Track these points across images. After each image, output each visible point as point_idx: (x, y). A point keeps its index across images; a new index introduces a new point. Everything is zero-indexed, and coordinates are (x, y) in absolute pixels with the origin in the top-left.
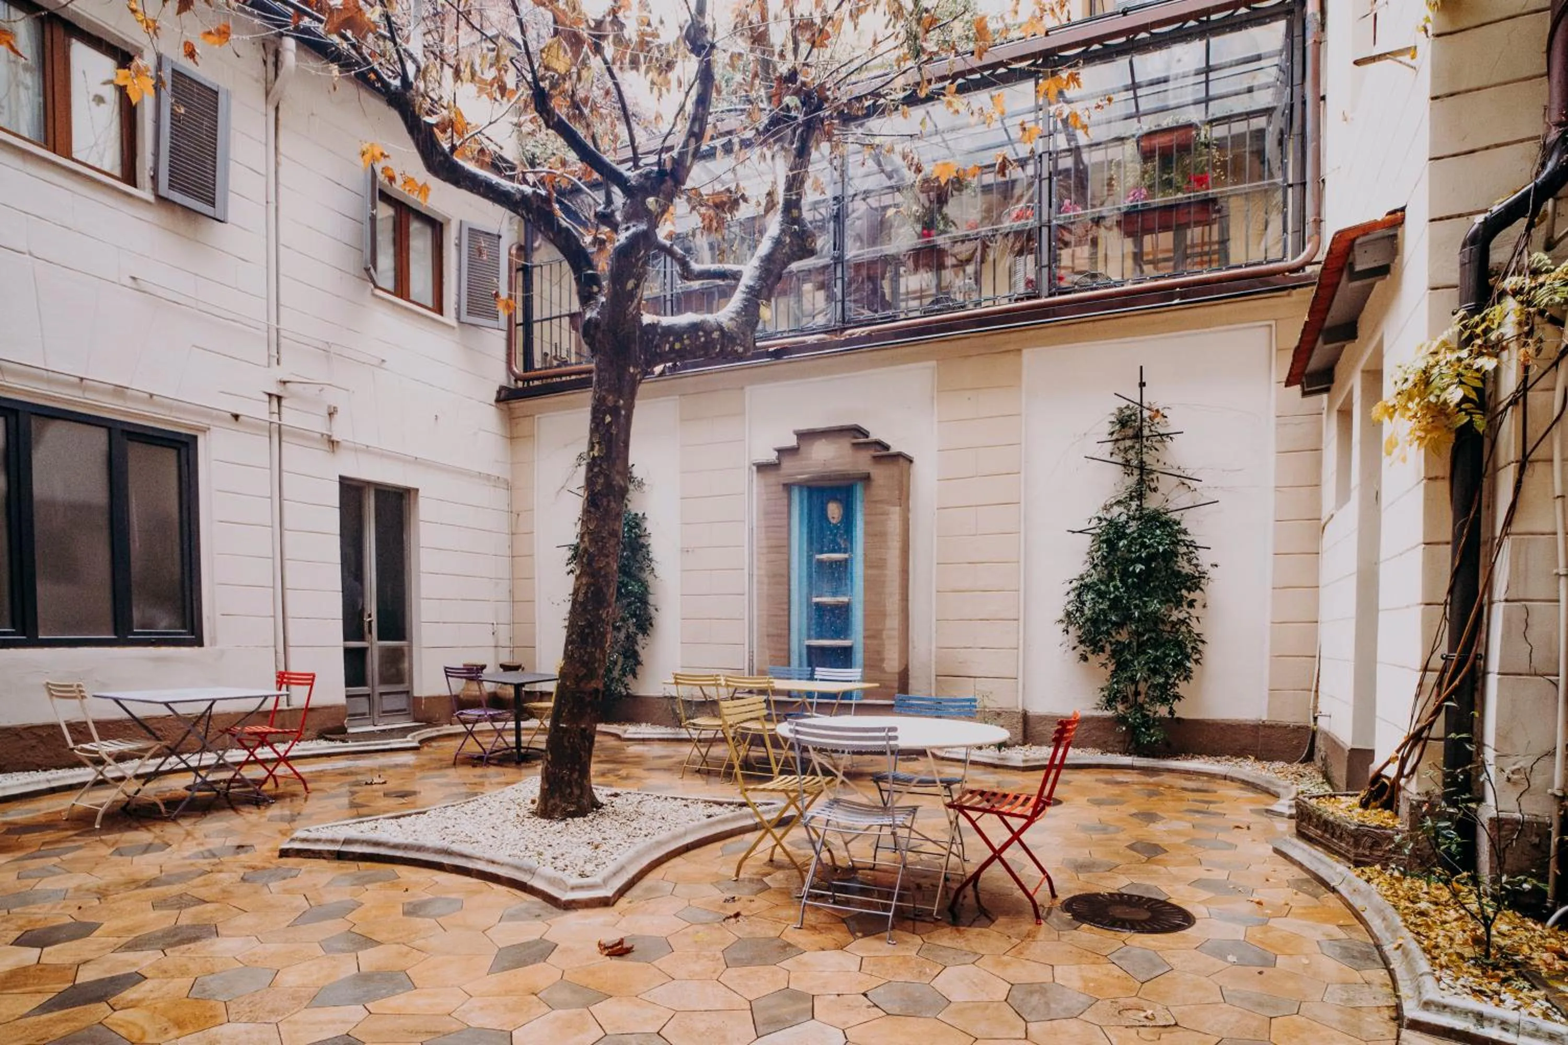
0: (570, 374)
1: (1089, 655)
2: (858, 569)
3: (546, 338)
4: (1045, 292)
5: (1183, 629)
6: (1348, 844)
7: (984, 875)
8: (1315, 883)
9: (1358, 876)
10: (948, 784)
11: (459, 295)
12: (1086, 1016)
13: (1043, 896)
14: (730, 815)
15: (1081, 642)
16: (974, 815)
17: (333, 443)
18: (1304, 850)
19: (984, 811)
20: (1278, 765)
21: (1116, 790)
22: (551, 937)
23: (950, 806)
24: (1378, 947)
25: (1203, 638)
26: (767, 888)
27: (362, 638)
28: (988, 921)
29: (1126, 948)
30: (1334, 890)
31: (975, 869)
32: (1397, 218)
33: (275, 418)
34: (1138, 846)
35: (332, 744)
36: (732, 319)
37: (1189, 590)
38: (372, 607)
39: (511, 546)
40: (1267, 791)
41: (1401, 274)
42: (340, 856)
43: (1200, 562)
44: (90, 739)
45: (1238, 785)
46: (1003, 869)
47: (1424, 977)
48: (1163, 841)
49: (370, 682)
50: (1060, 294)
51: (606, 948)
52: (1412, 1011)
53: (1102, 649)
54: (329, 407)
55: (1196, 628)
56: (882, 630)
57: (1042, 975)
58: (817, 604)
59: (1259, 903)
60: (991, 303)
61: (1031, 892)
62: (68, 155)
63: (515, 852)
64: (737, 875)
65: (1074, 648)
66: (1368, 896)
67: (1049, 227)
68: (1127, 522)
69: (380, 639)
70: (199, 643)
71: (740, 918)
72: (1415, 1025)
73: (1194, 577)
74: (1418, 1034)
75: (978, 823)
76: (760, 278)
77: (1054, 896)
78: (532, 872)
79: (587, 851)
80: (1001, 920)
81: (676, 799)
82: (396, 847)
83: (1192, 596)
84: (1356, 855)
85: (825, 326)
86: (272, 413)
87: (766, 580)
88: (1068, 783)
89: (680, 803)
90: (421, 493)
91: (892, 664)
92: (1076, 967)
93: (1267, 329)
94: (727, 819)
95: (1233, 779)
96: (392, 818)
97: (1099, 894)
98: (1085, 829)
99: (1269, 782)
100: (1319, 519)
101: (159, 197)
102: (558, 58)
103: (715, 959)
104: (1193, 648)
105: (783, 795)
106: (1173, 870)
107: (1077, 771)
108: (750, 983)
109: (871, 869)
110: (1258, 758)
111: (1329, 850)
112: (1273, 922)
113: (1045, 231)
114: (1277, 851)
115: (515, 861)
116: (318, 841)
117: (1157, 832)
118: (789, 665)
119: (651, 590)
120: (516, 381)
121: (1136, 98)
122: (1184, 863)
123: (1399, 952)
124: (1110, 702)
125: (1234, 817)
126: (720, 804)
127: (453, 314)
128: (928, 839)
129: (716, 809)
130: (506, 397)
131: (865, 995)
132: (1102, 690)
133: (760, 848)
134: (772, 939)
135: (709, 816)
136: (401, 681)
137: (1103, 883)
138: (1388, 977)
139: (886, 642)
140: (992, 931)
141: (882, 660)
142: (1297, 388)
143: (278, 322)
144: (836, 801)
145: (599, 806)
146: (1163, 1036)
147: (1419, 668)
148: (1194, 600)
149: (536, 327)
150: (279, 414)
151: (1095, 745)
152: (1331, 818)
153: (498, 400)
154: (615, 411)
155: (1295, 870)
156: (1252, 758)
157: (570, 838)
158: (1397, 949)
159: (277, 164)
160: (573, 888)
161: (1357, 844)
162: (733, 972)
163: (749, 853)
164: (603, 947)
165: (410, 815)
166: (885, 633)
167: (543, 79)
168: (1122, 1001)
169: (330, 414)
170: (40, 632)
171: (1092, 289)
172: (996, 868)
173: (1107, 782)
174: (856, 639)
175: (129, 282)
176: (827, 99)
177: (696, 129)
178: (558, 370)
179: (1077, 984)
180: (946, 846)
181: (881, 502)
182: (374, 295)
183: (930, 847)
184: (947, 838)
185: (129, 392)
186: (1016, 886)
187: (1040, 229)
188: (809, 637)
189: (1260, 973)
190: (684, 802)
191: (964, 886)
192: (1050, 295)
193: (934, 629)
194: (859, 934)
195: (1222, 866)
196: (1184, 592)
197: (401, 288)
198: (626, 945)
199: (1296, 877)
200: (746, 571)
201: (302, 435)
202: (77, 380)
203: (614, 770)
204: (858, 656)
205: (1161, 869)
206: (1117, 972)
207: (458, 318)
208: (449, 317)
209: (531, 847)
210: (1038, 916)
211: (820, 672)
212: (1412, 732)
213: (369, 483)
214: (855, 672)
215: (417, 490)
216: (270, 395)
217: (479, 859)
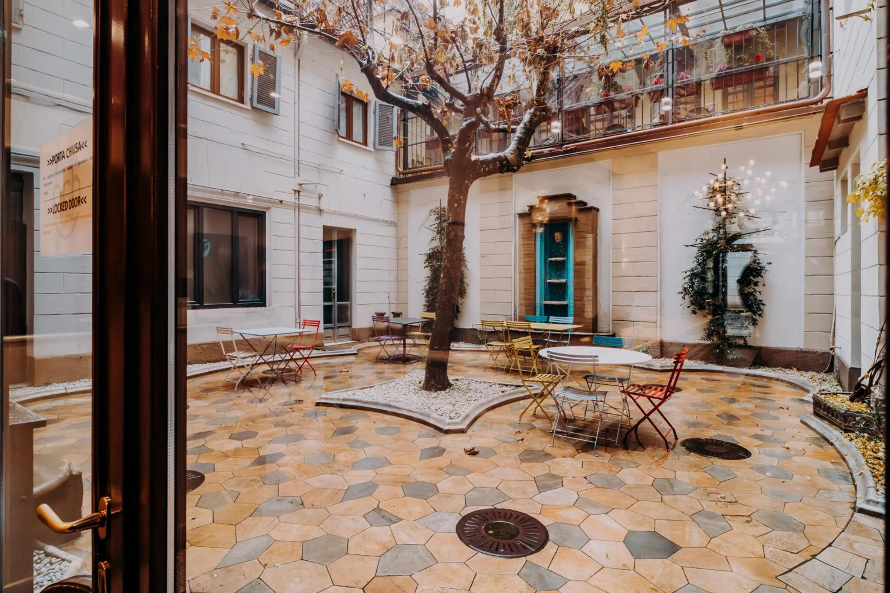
0: (426, 171)
1: (696, 311)
2: (571, 266)
3: (414, 152)
4: (670, 121)
5: (752, 298)
6: (840, 420)
7: (640, 426)
8: (823, 440)
9: (845, 437)
10: (621, 380)
11: (375, 136)
12: (692, 495)
13: (670, 438)
14: (513, 391)
15: (692, 304)
16: (635, 397)
17: (320, 211)
18: (817, 422)
19: (639, 395)
20: (811, 373)
21: (713, 384)
22: (443, 445)
23: (623, 392)
24: (851, 474)
25: (763, 302)
26: (534, 428)
27: (330, 301)
28: (642, 449)
29: (712, 466)
30: (832, 444)
31: (636, 423)
32: (863, 94)
33: (297, 201)
34: (723, 416)
35: (318, 352)
36: (512, 154)
37: (755, 277)
38: (335, 286)
39: (397, 255)
40: (803, 389)
41: (867, 121)
42: (341, 406)
43: (761, 262)
44: (233, 350)
45: (785, 384)
46: (650, 424)
47: (870, 489)
48: (737, 413)
49: (333, 321)
50: (679, 122)
51: (467, 451)
52: (861, 504)
53: (704, 308)
54: (319, 194)
55: (759, 297)
56: (583, 297)
57: (670, 475)
58: (549, 283)
59: (788, 448)
60: (641, 128)
61: (664, 435)
62: (218, 94)
63: (418, 407)
64: (520, 421)
65: (688, 307)
66: (849, 448)
67: (673, 88)
68: (718, 241)
69: (338, 301)
70: (264, 305)
71: (524, 441)
72: (862, 511)
73: (757, 269)
74: (863, 515)
75: (637, 401)
76: (525, 133)
77: (676, 438)
78: (428, 416)
79: (450, 407)
80: (649, 449)
81: (485, 382)
82: (366, 403)
83: (756, 280)
84: (845, 426)
85: (553, 143)
86: (296, 199)
87: (523, 271)
88: (685, 379)
89: (487, 384)
90: (357, 231)
91: (589, 313)
92: (687, 473)
93: (799, 135)
94: (510, 393)
95: (782, 381)
96: (360, 389)
97: (700, 439)
98: (694, 405)
99: (803, 383)
100: (833, 238)
101: (253, 108)
102: (441, 57)
103: (515, 458)
104: (757, 308)
105: (541, 384)
106: (742, 429)
107: (691, 373)
108: (533, 470)
109: (583, 421)
110: (798, 369)
111: (832, 423)
112: (794, 459)
113: (670, 90)
114: (802, 422)
115: (421, 411)
116: (332, 399)
117: (735, 408)
118: (535, 315)
119: (465, 276)
120: (399, 174)
121: (722, 11)
122: (750, 426)
123: (861, 476)
124: (709, 336)
125: (780, 402)
126: (507, 385)
127: (372, 146)
128: (611, 407)
129: (505, 388)
130: (395, 182)
131: (585, 478)
132: (705, 330)
133: (530, 409)
134: (540, 451)
135: (503, 392)
136: (347, 321)
137: (704, 433)
138: (854, 488)
139: (586, 303)
140: (645, 453)
141: (583, 312)
142: (817, 168)
143: (299, 158)
144: (568, 388)
145: (451, 385)
146: (729, 506)
147: (878, 329)
148: (758, 282)
149: (409, 148)
150: (299, 199)
151: (702, 359)
152: (831, 406)
153: (391, 185)
154: (459, 202)
155: (812, 432)
156: (795, 369)
157: (440, 400)
158: (860, 475)
159: (299, 85)
160: (448, 424)
161: (845, 420)
162: (525, 465)
163: (526, 410)
164: (466, 451)
165: (367, 388)
166: (585, 298)
167: (431, 59)
168: (709, 489)
169: (320, 198)
170: (205, 302)
171: (697, 119)
172: (646, 423)
173: (708, 380)
174: (570, 301)
175: (241, 146)
176: (558, 47)
177: (498, 74)
178: (420, 169)
179: (687, 480)
180: (621, 411)
181: (583, 232)
182: (338, 140)
183: (611, 411)
184: (622, 407)
185: (240, 194)
186: (657, 433)
187: (668, 89)
188: (545, 300)
189: (783, 482)
190: (489, 384)
191: (630, 431)
192: (674, 123)
193: (611, 297)
194: (580, 451)
195: (770, 428)
196: (751, 278)
197: (349, 135)
198: (476, 450)
199: (812, 436)
200: (513, 266)
201: (308, 208)
202: (220, 191)
203: (452, 366)
204: (571, 310)
205: (735, 428)
206: (708, 476)
207: (374, 147)
208: (370, 147)
209: (425, 404)
210: (668, 448)
211: (552, 319)
212: (875, 362)
213: (334, 228)
214: (571, 319)
215: (355, 230)
216: (295, 191)
217: (403, 409)
